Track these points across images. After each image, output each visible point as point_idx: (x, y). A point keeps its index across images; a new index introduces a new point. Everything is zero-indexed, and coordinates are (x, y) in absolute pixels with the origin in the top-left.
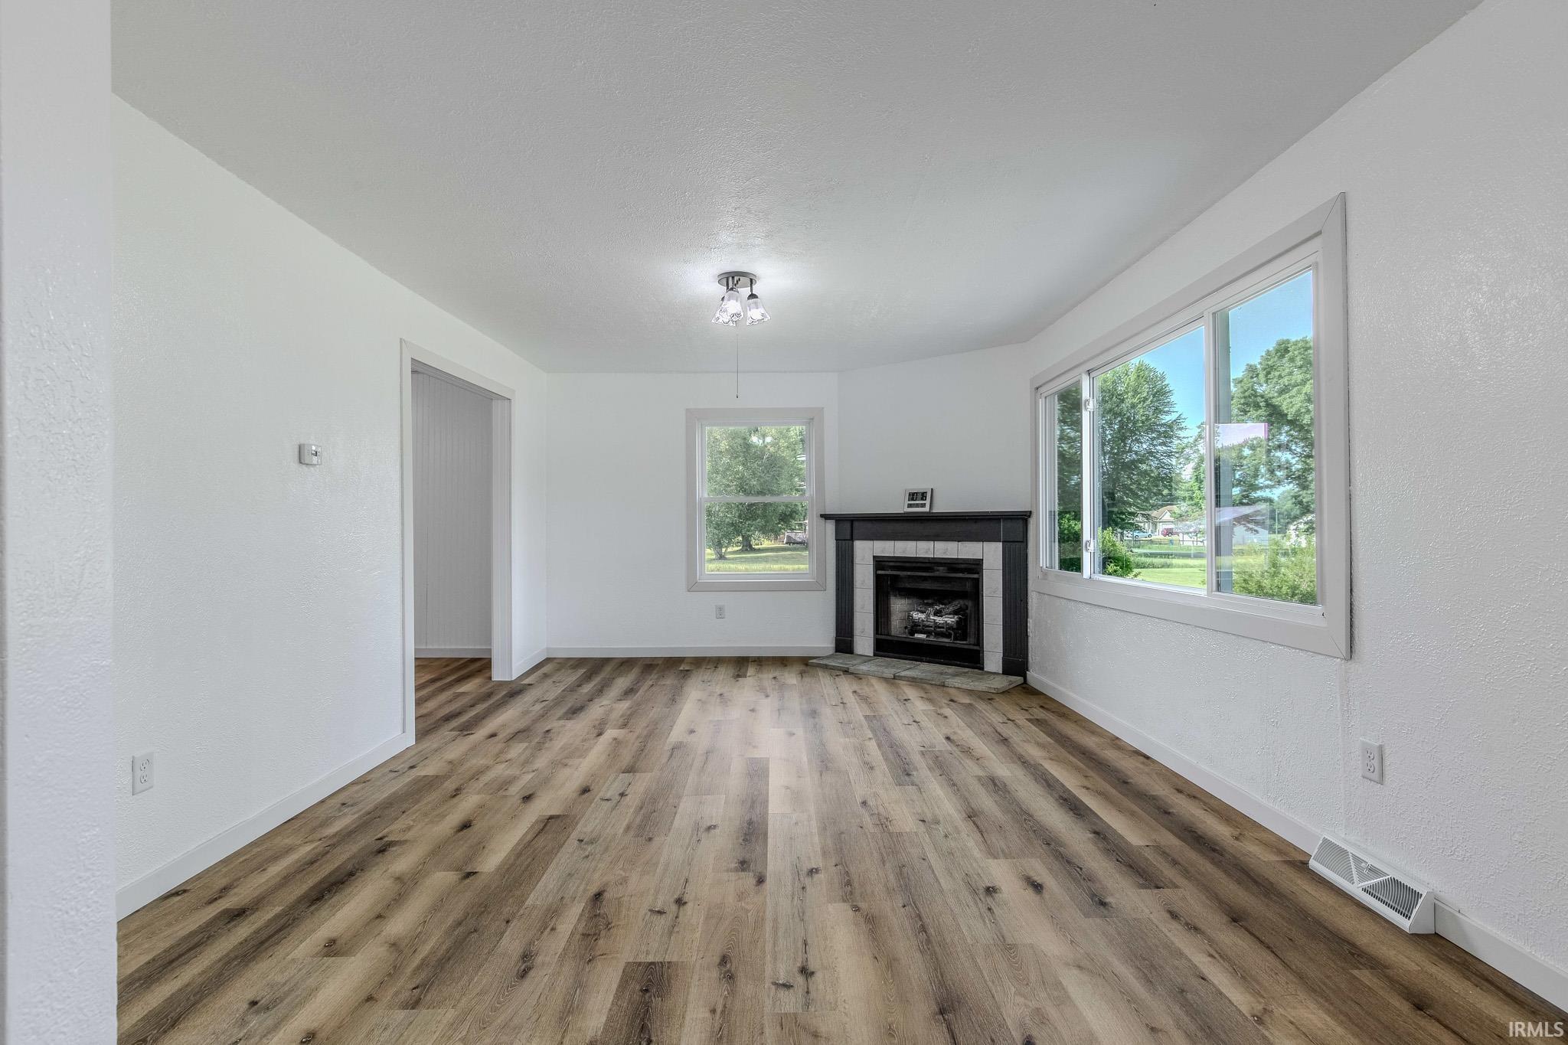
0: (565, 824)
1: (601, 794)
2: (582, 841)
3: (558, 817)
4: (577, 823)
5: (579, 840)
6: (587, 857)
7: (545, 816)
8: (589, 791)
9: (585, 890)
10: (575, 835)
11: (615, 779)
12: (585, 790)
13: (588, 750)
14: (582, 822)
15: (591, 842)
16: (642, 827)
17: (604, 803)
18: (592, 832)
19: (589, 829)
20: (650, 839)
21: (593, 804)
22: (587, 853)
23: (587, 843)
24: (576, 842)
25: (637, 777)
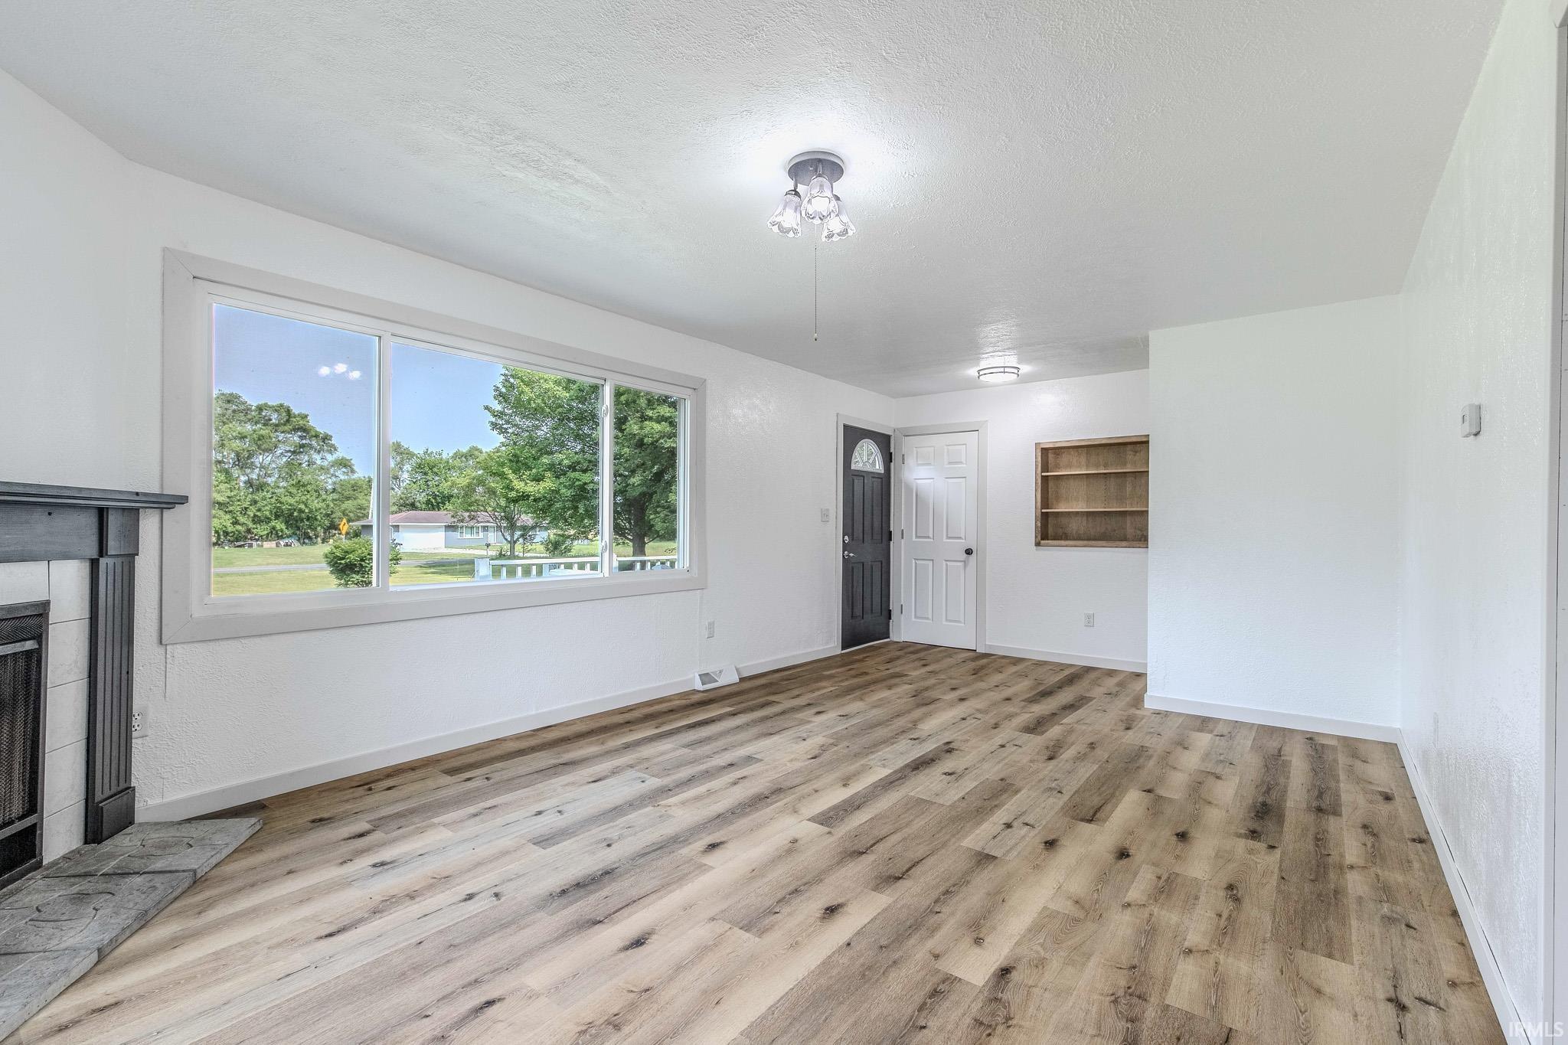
0: (1075, 811)
1: (1033, 833)
2: (1059, 792)
3: (1082, 820)
4: (1062, 808)
5: (1062, 793)
6: (1055, 780)
7: (1098, 825)
8: (1046, 843)
9: (1059, 763)
10: (1066, 797)
11: (1008, 851)
12: (1050, 844)
13: (1035, 929)
14: (1057, 808)
15: (1051, 789)
16: (1004, 791)
17: (1031, 822)
18: (1049, 797)
19: (1051, 800)
20: (1002, 780)
21: (1044, 824)
22: (1056, 782)
23: (1055, 789)
24: (1064, 792)
25: (981, 844)
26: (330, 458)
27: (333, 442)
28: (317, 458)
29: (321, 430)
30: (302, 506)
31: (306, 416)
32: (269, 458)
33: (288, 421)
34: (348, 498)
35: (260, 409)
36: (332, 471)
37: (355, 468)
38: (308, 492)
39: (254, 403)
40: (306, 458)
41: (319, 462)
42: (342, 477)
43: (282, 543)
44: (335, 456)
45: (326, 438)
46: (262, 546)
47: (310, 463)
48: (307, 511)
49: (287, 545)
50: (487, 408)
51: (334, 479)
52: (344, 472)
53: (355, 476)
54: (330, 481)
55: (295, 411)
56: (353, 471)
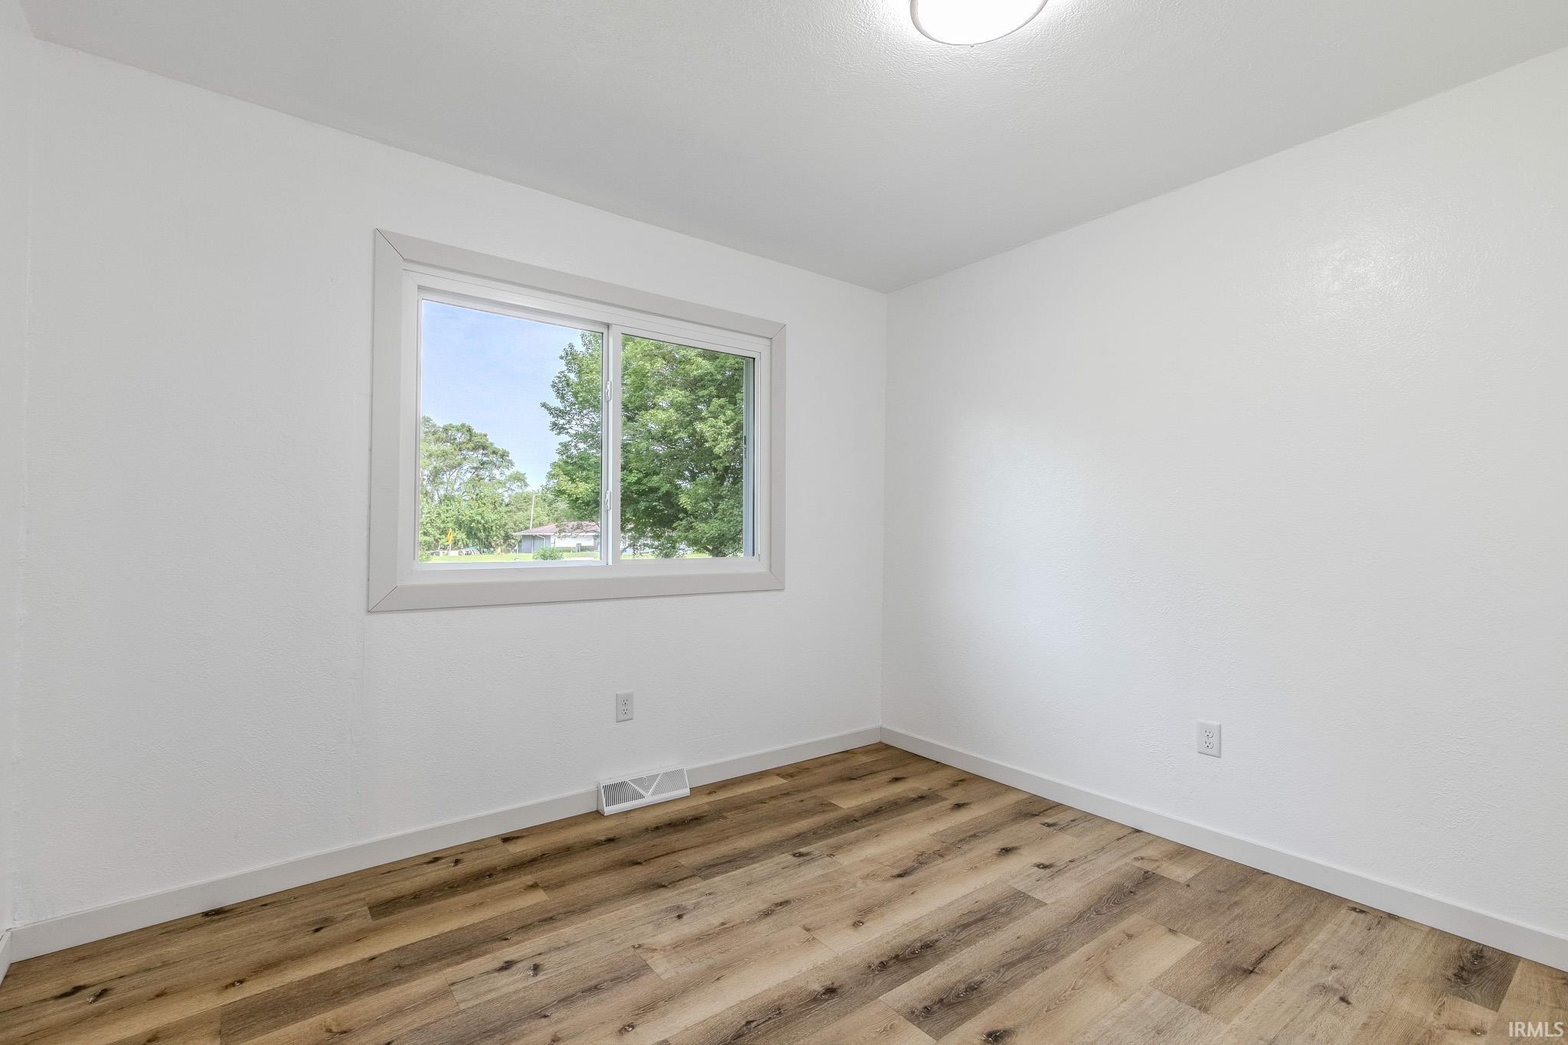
26: (507, 472)
27: (510, 458)
28: (496, 472)
29: (499, 446)
30: (479, 518)
31: (486, 435)
32: (455, 474)
33: (470, 440)
34: (519, 509)
35: (446, 430)
36: (508, 485)
37: (527, 481)
38: (485, 504)
39: (440, 423)
40: (487, 474)
41: (498, 477)
42: (517, 491)
43: (464, 551)
44: (511, 471)
45: (504, 455)
46: (448, 554)
47: (492, 478)
48: (483, 522)
49: (467, 554)
50: (544, 405)
51: (510, 492)
52: (518, 486)
53: (529, 489)
54: (506, 494)
55: (476, 430)
56: (526, 485)
